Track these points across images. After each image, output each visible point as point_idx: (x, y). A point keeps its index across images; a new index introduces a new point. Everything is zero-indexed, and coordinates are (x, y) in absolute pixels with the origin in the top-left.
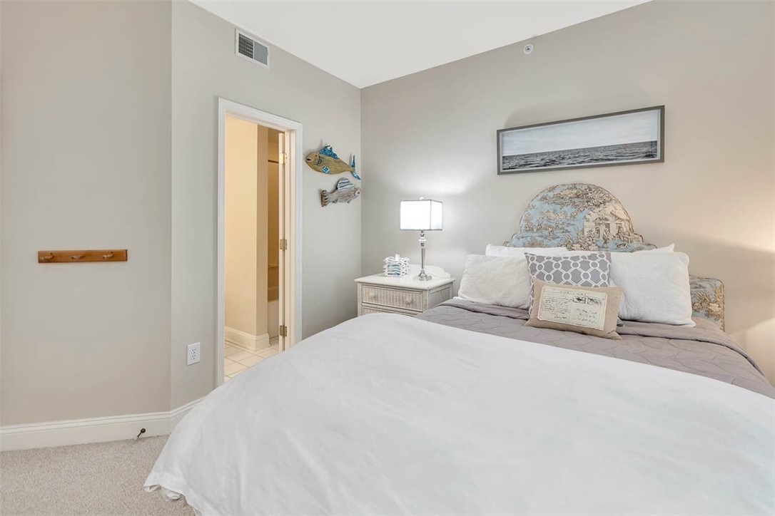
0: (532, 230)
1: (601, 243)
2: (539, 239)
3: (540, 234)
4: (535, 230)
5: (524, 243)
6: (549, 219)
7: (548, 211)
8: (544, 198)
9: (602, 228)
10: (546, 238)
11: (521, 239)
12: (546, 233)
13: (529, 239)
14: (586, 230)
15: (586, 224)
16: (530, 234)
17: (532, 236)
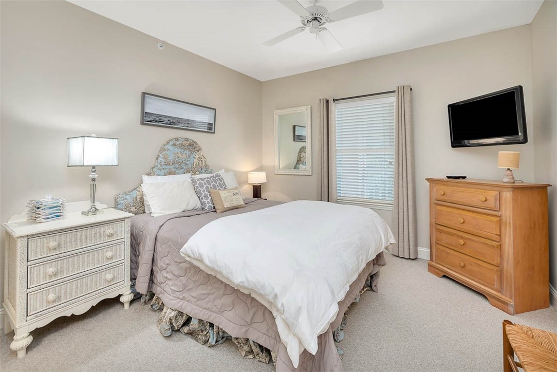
0: (169, 164)
1: (200, 170)
2: (173, 169)
3: (174, 167)
4: (171, 164)
5: (165, 173)
6: (178, 158)
7: (178, 153)
8: (174, 145)
9: (200, 162)
10: (177, 169)
11: (163, 171)
12: (177, 166)
13: (168, 170)
14: (195, 164)
15: (195, 160)
16: (168, 167)
17: (169, 168)
